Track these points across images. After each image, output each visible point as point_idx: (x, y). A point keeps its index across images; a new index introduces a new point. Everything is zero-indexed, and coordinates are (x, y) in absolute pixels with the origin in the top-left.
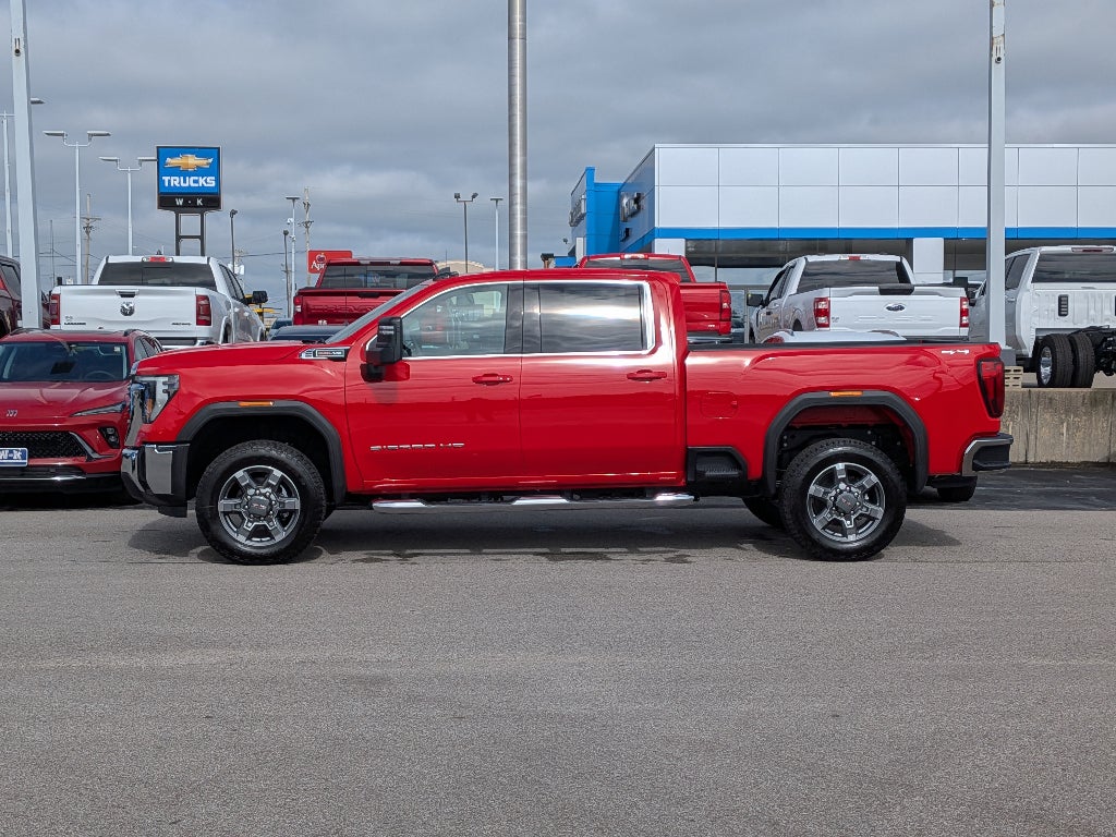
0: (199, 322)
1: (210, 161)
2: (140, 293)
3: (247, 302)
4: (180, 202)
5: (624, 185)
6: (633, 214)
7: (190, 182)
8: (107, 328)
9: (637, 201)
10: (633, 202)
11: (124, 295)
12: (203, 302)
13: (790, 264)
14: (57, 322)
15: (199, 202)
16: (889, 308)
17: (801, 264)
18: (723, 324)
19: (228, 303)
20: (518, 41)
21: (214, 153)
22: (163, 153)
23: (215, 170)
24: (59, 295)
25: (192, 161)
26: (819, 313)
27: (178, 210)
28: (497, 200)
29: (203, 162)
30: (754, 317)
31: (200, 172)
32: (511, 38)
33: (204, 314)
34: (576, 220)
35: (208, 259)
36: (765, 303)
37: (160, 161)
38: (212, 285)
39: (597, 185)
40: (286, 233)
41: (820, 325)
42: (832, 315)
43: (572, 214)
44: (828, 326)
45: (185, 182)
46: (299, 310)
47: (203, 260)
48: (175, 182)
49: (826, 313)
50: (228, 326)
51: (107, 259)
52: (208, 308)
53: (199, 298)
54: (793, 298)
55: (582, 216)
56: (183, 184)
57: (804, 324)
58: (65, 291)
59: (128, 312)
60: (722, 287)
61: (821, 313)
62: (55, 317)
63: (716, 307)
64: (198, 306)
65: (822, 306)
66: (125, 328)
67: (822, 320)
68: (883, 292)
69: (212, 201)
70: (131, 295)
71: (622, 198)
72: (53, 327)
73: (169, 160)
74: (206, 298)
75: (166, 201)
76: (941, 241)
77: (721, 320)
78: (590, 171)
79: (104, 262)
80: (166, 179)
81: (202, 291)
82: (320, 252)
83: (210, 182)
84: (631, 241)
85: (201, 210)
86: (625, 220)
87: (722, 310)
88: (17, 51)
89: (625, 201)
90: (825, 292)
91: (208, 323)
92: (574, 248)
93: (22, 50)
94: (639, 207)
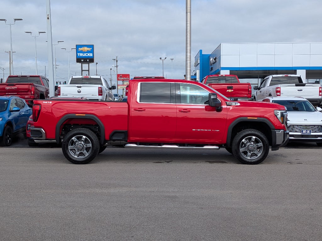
0: (99, 95)
1: (91, 49)
2: (83, 86)
3: (110, 89)
4: (82, 60)
5: (211, 54)
6: (214, 63)
7: (85, 55)
8: (75, 96)
9: (215, 59)
10: (214, 60)
11: (78, 87)
12: (100, 89)
13: (267, 77)
14: (59, 95)
15: (88, 60)
16: (298, 90)
17: (270, 77)
18: (249, 95)
19: (106, 89)
20: (189, 14)
21: (92, 46)
22: (78, 46)
23: (92, 51)
24: (60, 87)
25: (86, 49)
26: (277, 92)
27: (82, 63)
28: (172, 59)
29: (89, 49)
30: (255, 93)
31: (88, 52)
32: (187, 13)
33: (100, 92)
34: (196, 65)
35: (101, 77)
36: (259, 89)
37: (77, 49)
38: (102, 84)
39: (203, 55)
40: (111, 69)
41: (278, 95)
42: (281, 93)
43: (195, 63)
44: (280, 95)
45: (84, 55)
46: (127, 91)
47: (99, 77)
48: (81, 55)
49: (279, 92)
50: (106, 96)
51: (72, 77)
52: (101, 90)
53: (99, 88)
54: (268, 87)
55: (198, 64)
56: (83, 55)
57: (272, 95)
58: (62, 86)
59: (79, 92)
60: (249, 84)
61: (278, 92)
62: (59, 93)
63: (248, 90)
64: (99, 90)
65: (278, 90)
66: (81, 96)
67: (278, 94)
68: (296, 85)
69: (91, 60)
70: (80, 87)
71: (210, 58)
72: (59, 96)
73: (79, 48)
74: (101, 88)
75: (79, 60)
76: (305, 71)
77: (249, 94)
78: (201, 51)
79: (71, 78)
80: (79, 54)
81: (100, 86)
82: (121, 75)
83: (91, 55)
84: (213, 71)
85: (88, 63)
86: (211, 65)
87: (249, 91)
88: (48, 18)
89: (211, 59)
90: (279, 86)
91: (101, 95)
92: (196, 73)
93: (49, 18)
94: (216, 62)
